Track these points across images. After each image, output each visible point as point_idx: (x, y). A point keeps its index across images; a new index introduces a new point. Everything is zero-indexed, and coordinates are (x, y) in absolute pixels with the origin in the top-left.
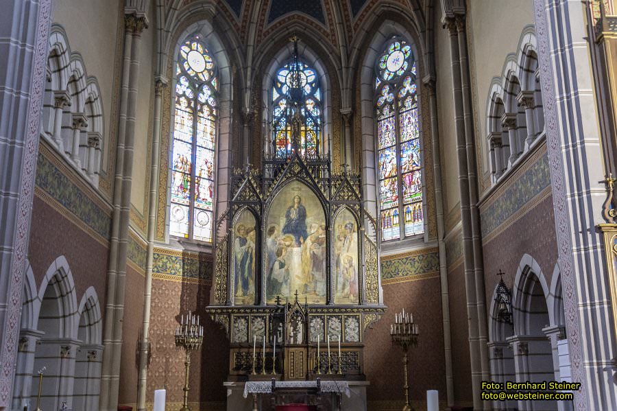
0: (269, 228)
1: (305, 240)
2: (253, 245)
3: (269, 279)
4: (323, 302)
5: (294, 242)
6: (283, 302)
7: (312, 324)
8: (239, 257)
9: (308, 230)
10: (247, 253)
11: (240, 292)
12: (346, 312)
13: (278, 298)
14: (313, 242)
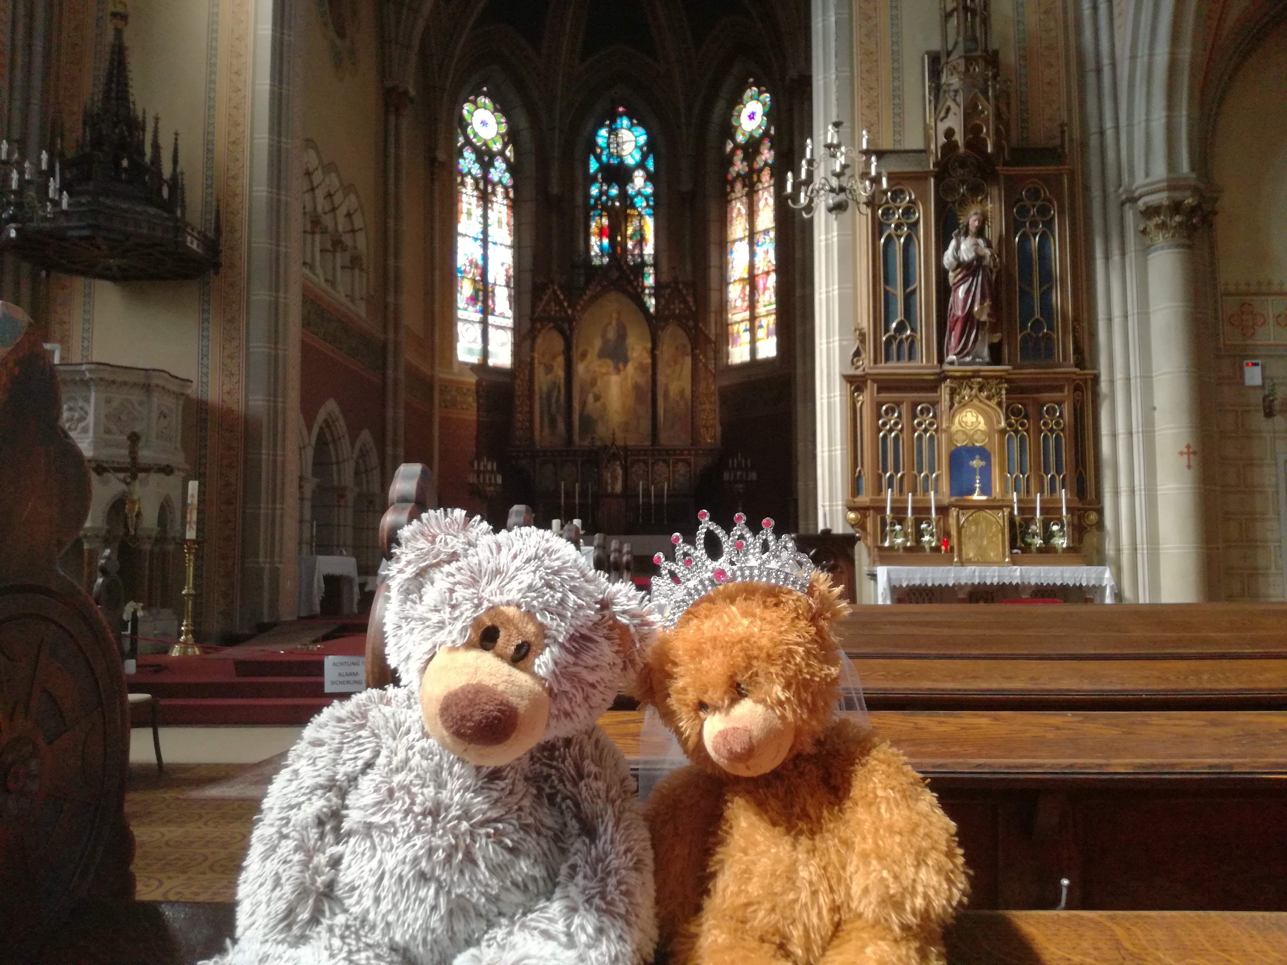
0: (580, 350)
1: (625, 365)
2: (561, 373)
3: (581, 415)
4: (647, 443)
5: (612, 369)
6: (598, 443)
7: (634, 470)
8: (545, 388)
9: (629, 353)
10: (554, 383)
11: (546, 431)
12: (675, 454)
13: (593, 438)
14: (635, 369)
